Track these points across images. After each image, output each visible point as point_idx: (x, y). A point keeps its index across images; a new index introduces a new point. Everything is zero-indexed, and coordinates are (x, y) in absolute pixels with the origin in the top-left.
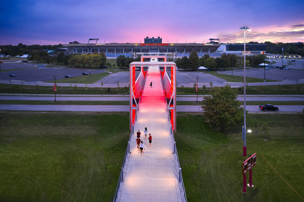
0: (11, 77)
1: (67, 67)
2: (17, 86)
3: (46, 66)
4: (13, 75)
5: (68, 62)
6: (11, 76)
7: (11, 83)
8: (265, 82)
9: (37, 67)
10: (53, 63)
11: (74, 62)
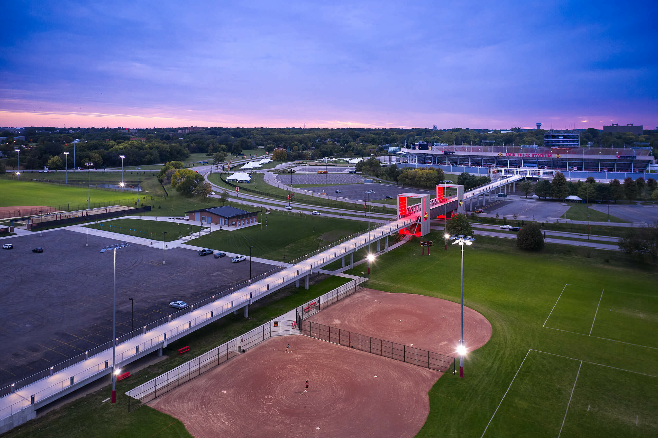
0: (337, 194)
1: (397, 185)
2: (342, 203)
3: (373, 182)
4: (339, 191)
5: (398, 178)
6: (337, 192)
7: (337, 200)
8: (609, 222)
9: (363, 182)
10: (382, 177)
11: (404, 179)
